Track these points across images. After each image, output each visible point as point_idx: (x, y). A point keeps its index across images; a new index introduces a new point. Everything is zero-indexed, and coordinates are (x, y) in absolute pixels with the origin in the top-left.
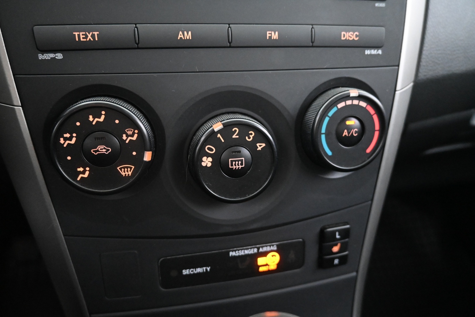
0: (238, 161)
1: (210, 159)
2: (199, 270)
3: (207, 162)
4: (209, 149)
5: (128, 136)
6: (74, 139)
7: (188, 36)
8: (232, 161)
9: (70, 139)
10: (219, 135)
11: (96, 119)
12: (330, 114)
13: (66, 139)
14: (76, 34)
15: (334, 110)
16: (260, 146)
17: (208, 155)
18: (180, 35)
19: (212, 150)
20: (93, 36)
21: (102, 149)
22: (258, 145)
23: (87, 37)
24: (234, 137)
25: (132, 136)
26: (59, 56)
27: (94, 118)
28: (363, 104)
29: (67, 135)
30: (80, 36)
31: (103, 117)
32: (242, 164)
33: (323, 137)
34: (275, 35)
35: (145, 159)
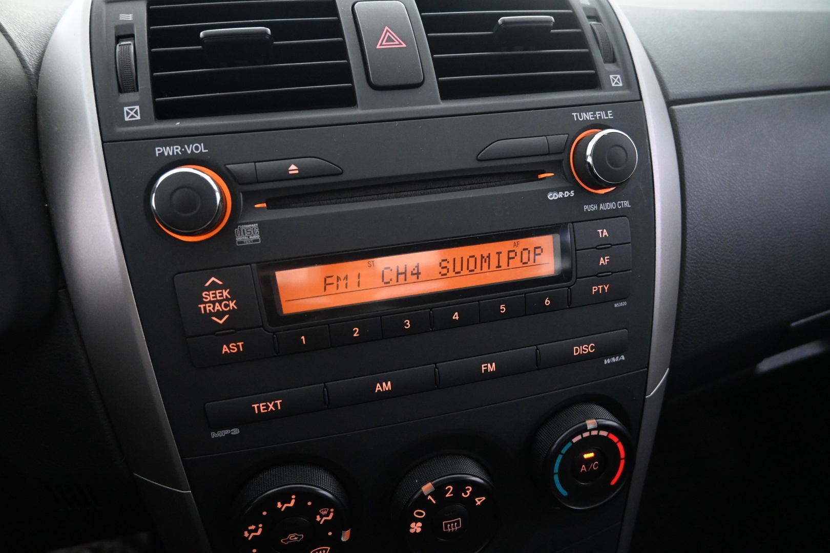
0: (454, 523)
1: (420, 524)
3: (416, 527)
4: (417, 513)
5: (322, 517)
6: (260, 531)
7: (387, 386)
8: (446, 524)
9: (256, 530)
10: (430, 497)
11: (286, 505)
12: (564, 451)
13: (250, 532)
14: (256, 406)
15: (569, 445)
16: (480, 501)
17: (417, 521)
18: (378, 387)
19: (422, 514)
20: (275, 405)
21: (293, 538)
22: (476, 499)
23: (268, 407)
24: (448, 495)
25: (328, 515)
26: (236, 431)
27: (283, 504)
28: (604, 433)
29: (253, 527)
30: (260, 407)
31: (293, 502)
32: (458, 525)
33: (556, 478)
34: (492, 367)
35: (343, 539)
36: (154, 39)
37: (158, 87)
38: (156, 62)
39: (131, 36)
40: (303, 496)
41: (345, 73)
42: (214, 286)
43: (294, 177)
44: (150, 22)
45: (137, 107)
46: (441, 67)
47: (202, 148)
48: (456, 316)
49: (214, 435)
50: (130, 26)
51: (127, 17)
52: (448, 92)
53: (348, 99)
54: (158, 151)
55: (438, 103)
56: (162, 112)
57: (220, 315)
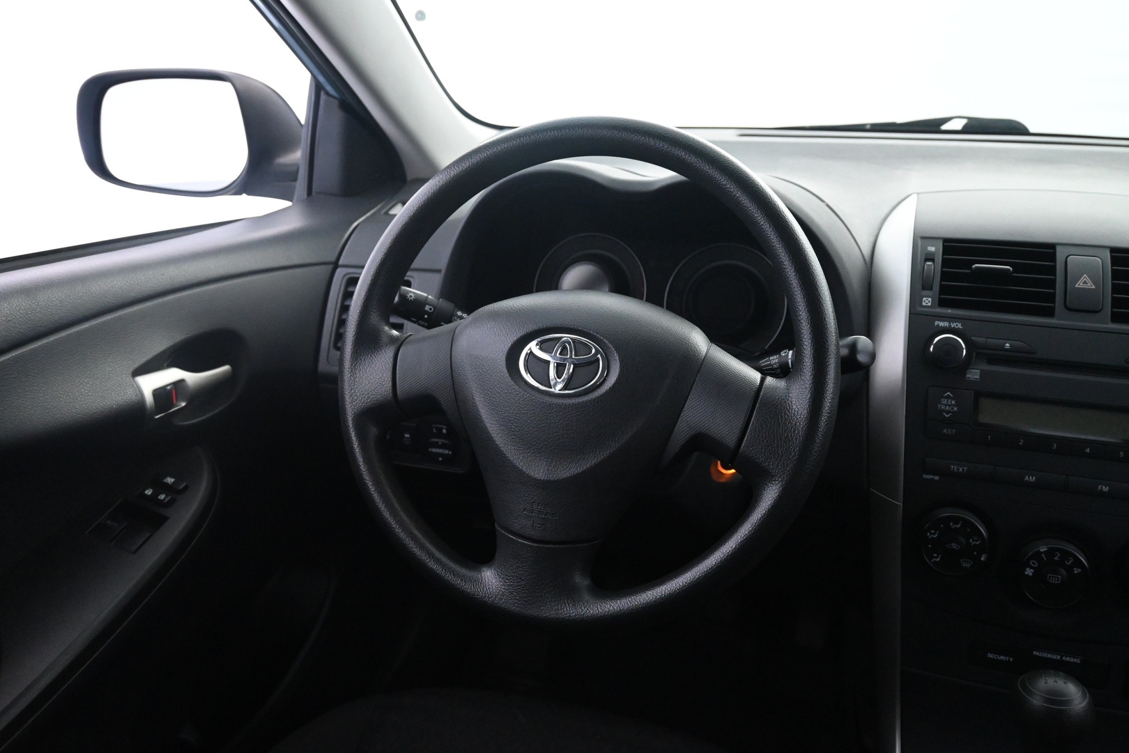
0: (1055, 577)
1: (1032, 571)
2: (1002, 658)
3: (1029, 572)
4: (1033, 563)
5: (973, 541)
6: (935, 536)
7: (1032, 479)
8: (1050, 577)
9: (934, 534)
10: (1043, 555)
11: (955, 526)
13: (931, 534)
14: (952, 467)
16: (1076, 571)
17: (1031, 567)
18: (1027, 478)
19: (1035, 564)
20: (963, 470)
21: (954, 546)
22: (1075, 569)
23: (959, 469)
24: (1056, 558)
25: (977, 541)
26: (937, 478)
27: (953, 524)
29: (933, 532)
30: (954, 468)
31: (958, 526)
32: (1058, 580)
34: (1105, 489)
35: (982, 559)
36: (945, 263)
37: (943, 290)
38: (944, 276)
39: (932, 260)
40: (967, 523)
41: (1052, 298)
42: (948, 397)
43: (1007, 350)
44: (944, 253)
45: (930, 299)
46: (1116, 303)
47: (960, 326)
48: (1088, 450)
49: (925, 476)
50: (933, 254)
51: (932, 249)
52: (1116, 318)
53: (1050, 313)
54: (937, 323)
55: (1106, 323)
56: (942, 303)
57: (948, 412)
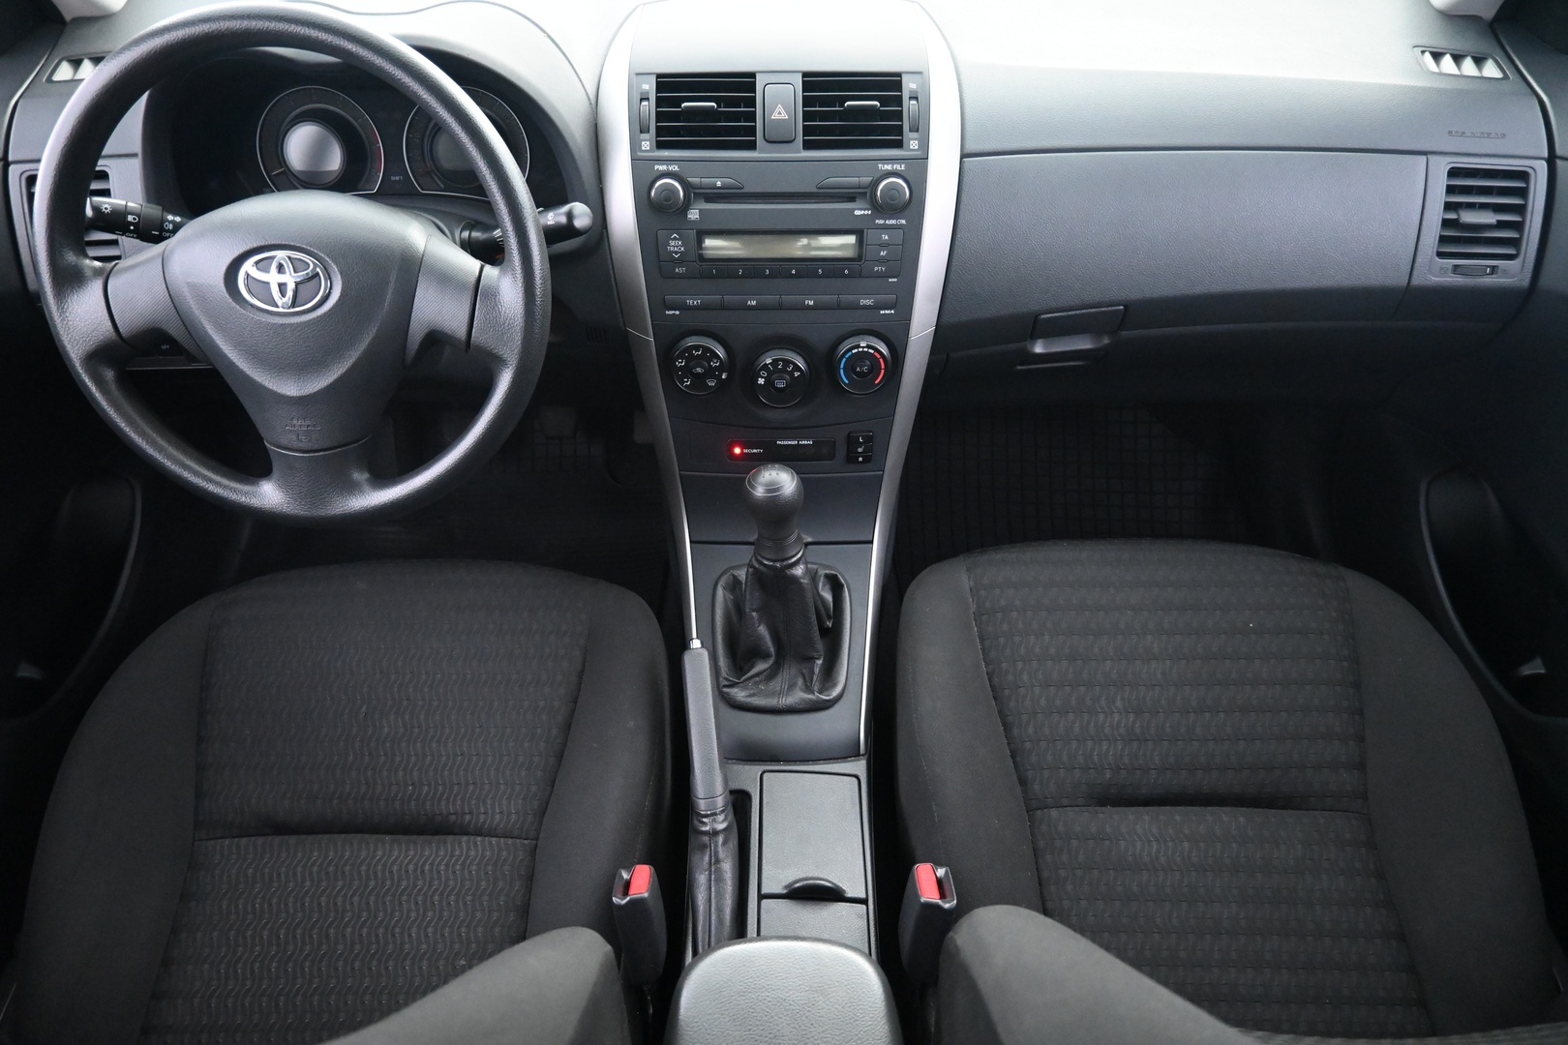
0: (781, 382)
1: (763, 380)
2: (755, 451)
3: (761, 381)
4: (763, 373)
5: (714, 363)
6: (684, 363)
7: (754, 303)
8: (777, 382)
9: (682, 362)
10: (770, 366)
12: (847, 356)
13: (679, 362)
14: (688, 301)
15: (850, 354)
16: (796, 374)
17: (762, 377)
18: (749, 303)
19: (765, 374)
20: (697, 303)
21: (699, 370)
23: (694, 303)
24: (780, 367)
25: (717, 363)
26: (677, 312)
27: (696, 351)
28: (871, 351)
29: (680, 360)
30: (690, 302)
31: (700, 352)
32: (784, 385)
33: (842, 371)
34: (811, 303)
35: (723, 377)
36: (659, 102)
37: (659, 131)
38: (660, 116)
39: (647, 99)
40: (707, 349)
41: (752, 131)
42: (675, 238)
43: (719, 188)
44: (658, 91)
45: (648, 143)
46: (807, 131)
47: (676, 168)
48: (794, 272)
49: (667, 312)
50: (648, 93)
51: (646, 87)
52: (808, 145)
53: (751, 146)
54: (656, 167)
55: (800, 152)
56: (660, 145)
57: (676, 253)
